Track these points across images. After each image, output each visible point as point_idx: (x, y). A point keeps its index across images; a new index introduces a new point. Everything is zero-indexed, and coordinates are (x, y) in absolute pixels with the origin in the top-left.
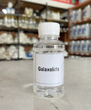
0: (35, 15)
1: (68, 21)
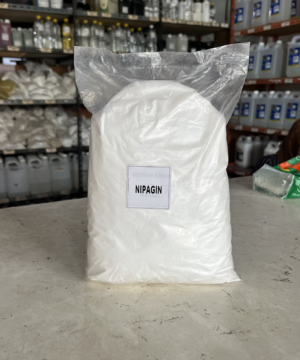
0: (125, 10)
1: (230, 25)
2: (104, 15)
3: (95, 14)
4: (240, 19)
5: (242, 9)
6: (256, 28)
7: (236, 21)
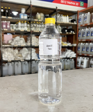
1: (77, 23)
2: (39, 20)
3: (37, 20)
4: (80, 21)
5: (81, 19)
6: (85, 24)
7: (79, 22)
